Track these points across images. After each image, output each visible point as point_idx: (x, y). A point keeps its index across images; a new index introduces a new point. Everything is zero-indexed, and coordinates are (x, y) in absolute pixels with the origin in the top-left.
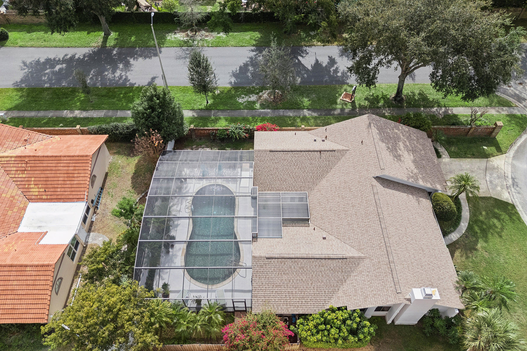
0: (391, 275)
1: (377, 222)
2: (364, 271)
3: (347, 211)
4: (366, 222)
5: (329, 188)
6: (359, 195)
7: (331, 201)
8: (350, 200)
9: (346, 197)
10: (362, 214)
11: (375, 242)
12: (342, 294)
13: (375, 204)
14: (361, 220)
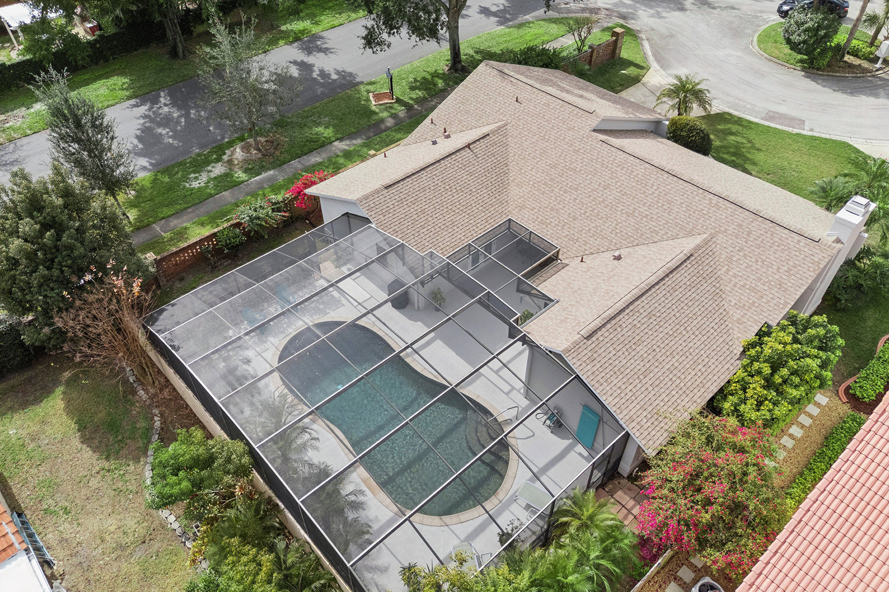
0: (778, 228)
1: (669, 180)
2: (732, 254)
3: (604, 201)
4: (653, 193)
5: (536, 192)
6: (598, 166)
8: (591, 183)
9: (580, 184)
10: (633, 187)
11: (701, 207)
12: (739, 312)
14: (642, 196)
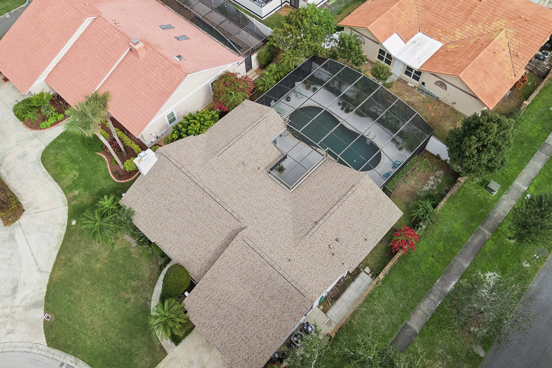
1: (214, 191)
3: (246, 191)
4: (223, 187)
5: (278, 204)
6: (246, 207)
7: (266, 195)
8: (251, 200)
9: (256, 202)
10: (231, 193)
11: (204, 176)
13: (227, 204)
14: (228, 188)
